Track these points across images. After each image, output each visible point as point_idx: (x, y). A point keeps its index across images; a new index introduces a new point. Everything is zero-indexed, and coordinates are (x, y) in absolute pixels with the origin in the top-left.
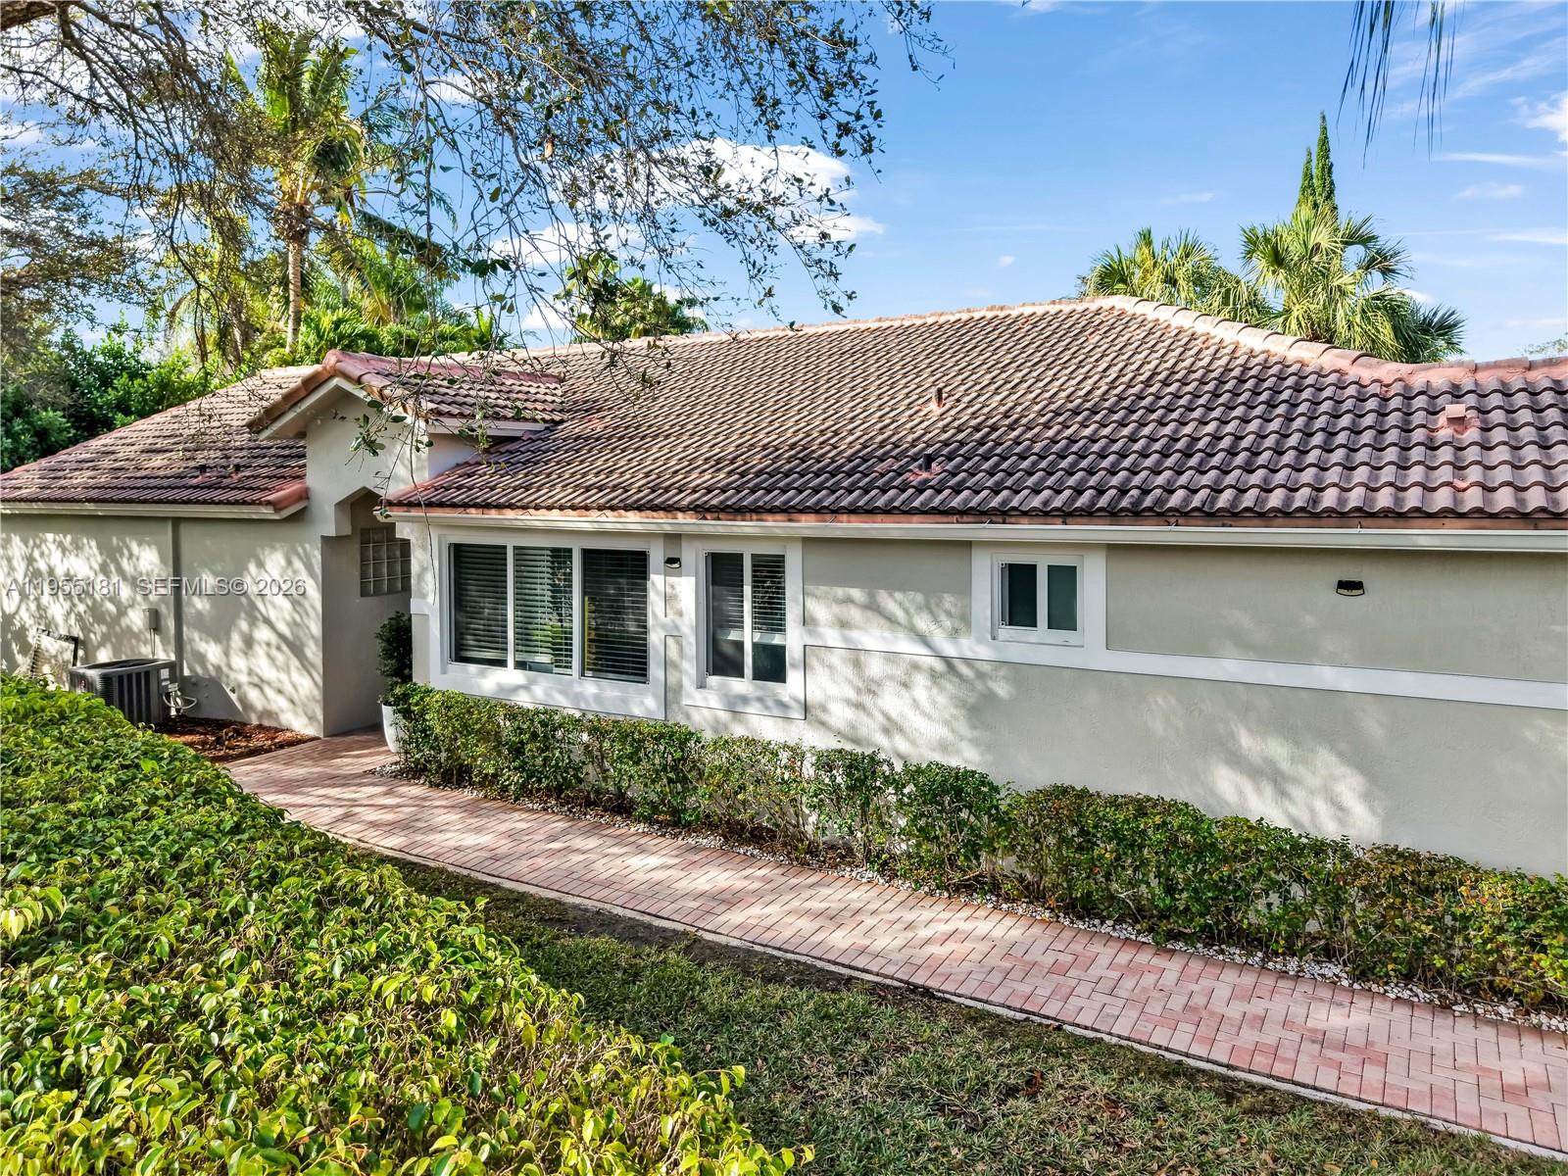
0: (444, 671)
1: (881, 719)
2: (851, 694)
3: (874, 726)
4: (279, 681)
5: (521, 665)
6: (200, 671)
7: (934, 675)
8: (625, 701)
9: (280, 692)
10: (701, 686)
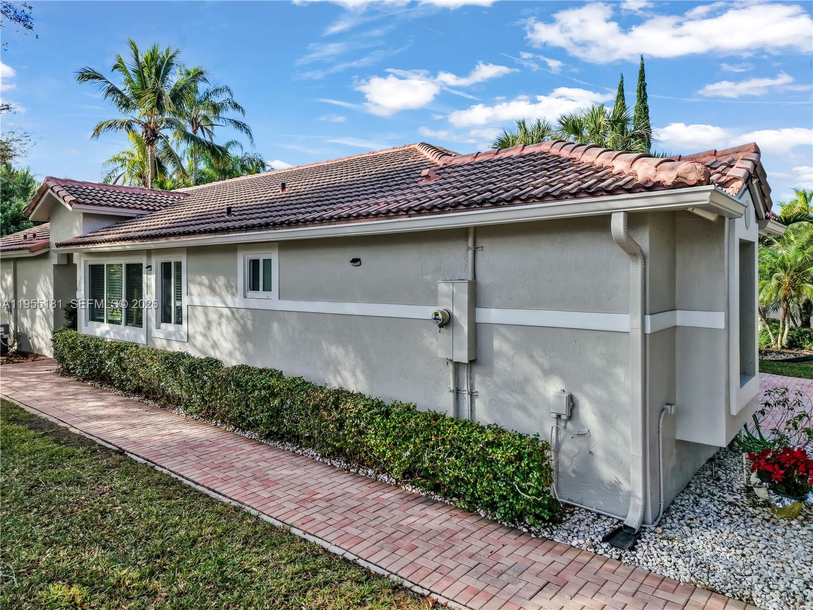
0: (86, 325)
1: (212, 342)
2: (203, 331)
3: (209, 344)
4: (43, 334)
5: (111, 322)
6: (22, 331)
7: (227, 318)
8: (135, 336)
9: (43, 339)
10: (158, 328)
